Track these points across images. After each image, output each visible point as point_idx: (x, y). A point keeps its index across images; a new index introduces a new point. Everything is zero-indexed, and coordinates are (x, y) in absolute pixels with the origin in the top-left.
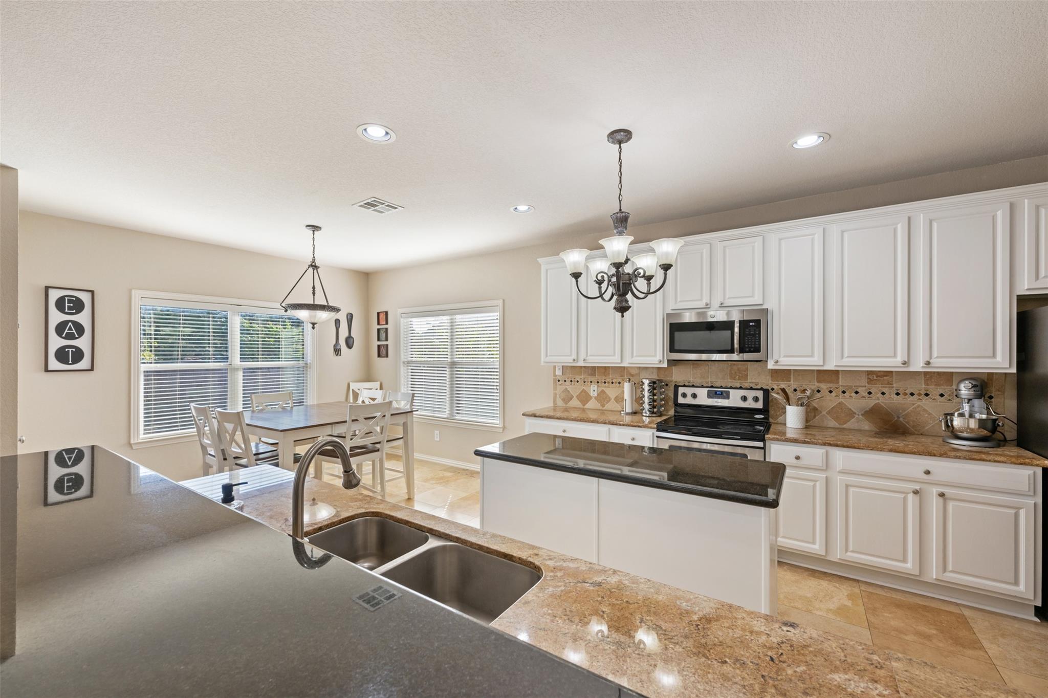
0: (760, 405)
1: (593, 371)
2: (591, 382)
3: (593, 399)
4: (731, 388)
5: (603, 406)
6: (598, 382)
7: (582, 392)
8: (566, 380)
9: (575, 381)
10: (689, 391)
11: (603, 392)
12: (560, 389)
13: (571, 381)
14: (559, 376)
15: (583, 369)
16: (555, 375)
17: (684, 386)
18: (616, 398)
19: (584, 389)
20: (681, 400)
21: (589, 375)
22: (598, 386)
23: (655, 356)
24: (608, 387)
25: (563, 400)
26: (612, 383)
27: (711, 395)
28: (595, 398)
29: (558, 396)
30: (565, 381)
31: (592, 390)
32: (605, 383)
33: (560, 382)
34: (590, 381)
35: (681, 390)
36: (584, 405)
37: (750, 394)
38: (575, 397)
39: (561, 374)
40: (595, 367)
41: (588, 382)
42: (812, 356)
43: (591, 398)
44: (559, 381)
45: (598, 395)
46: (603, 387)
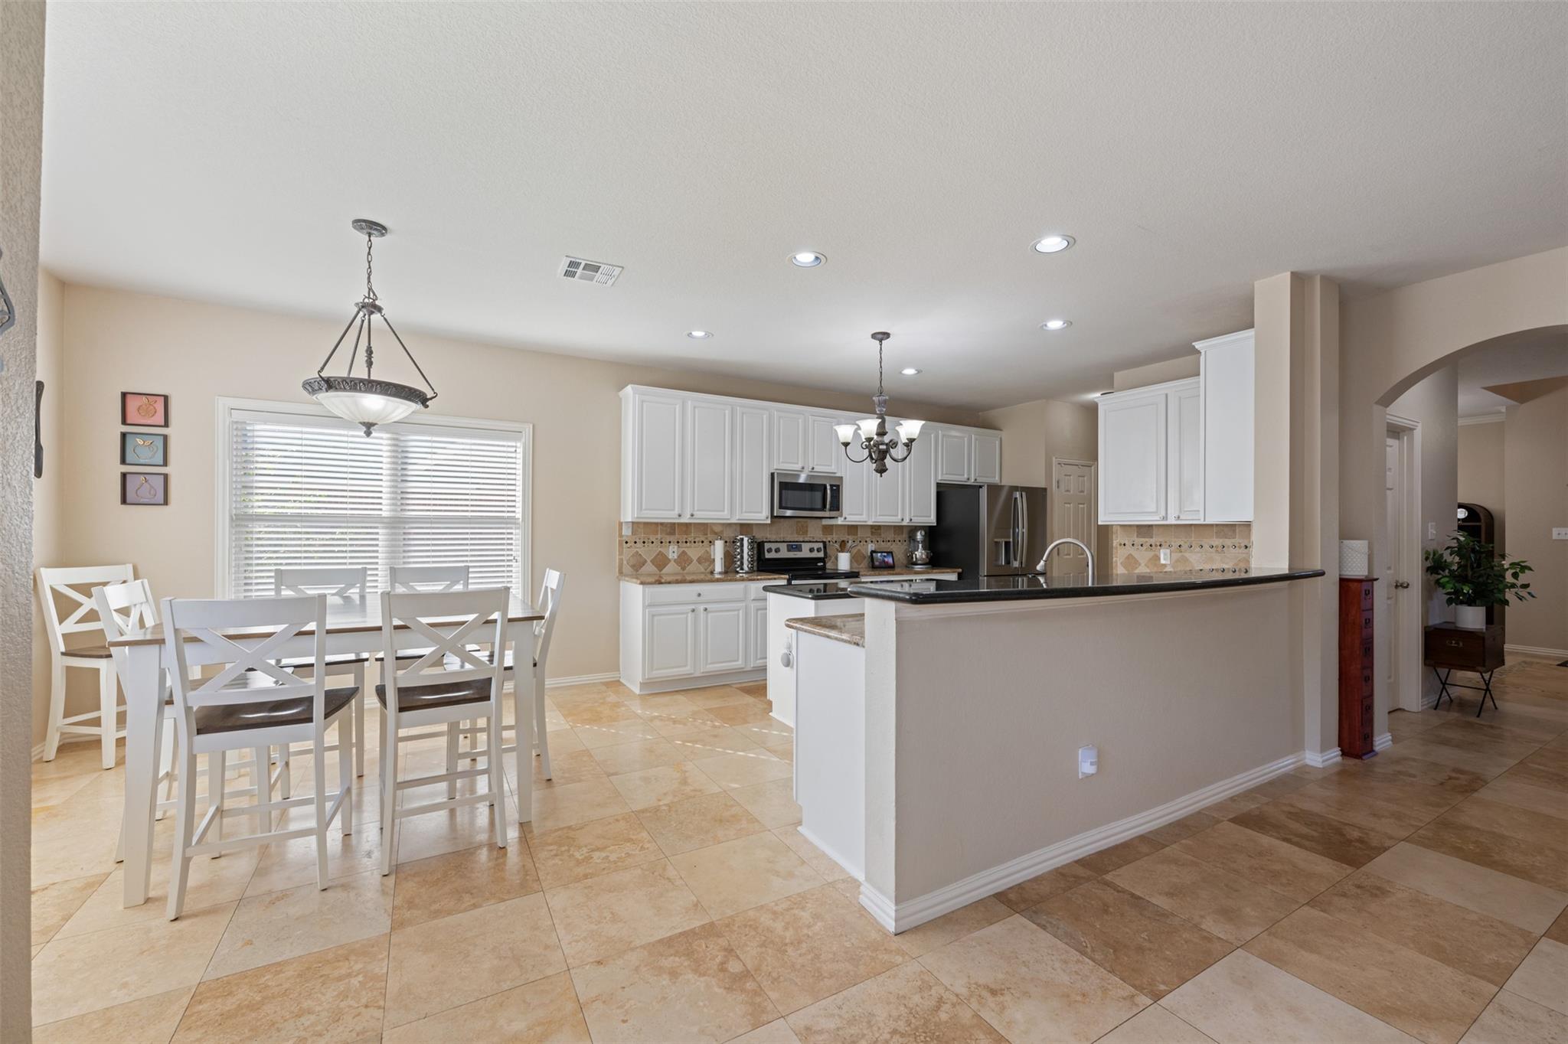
0: (821, 555)
1: (671, 528)
2: (670, 542)
3: (672, 562)
4: (803, 542)
5: (683, 569)
6: (678, 542)
7: (658, 554)
8: (637, 541)
9: (648, 542)
10: (774, 546)
11: (684, 552)
12: (628, 553)
13: (644, 542)
14: (627, 536)
15: (660, 527)
16: (621, 535)
17: (770, 542)
18: (698, 558)
19: (660, 552)
20: (768, 556)
21: (667, 534)
22: (679, 547)
23: (761, 512)
24: (690, 547)
25: (633, 566)
26: (695, 542)
27: (790, 549)
28: (675, 560)
29: (625, 562)
30: (635, 542)
31: (671, 552)
32: (686, 542)
33: (628, 545)
34: (668, 541)
35: (767, 546)
36: (661, 571)
37: (816, 546)
38: (649, 561)
39: (630, 534)
40: (674, 524)
41: (666, 542)
42: (862, 515)
43: (670, 560)
44: (627, 542)
45: (678, 557)
46: (684, 548)
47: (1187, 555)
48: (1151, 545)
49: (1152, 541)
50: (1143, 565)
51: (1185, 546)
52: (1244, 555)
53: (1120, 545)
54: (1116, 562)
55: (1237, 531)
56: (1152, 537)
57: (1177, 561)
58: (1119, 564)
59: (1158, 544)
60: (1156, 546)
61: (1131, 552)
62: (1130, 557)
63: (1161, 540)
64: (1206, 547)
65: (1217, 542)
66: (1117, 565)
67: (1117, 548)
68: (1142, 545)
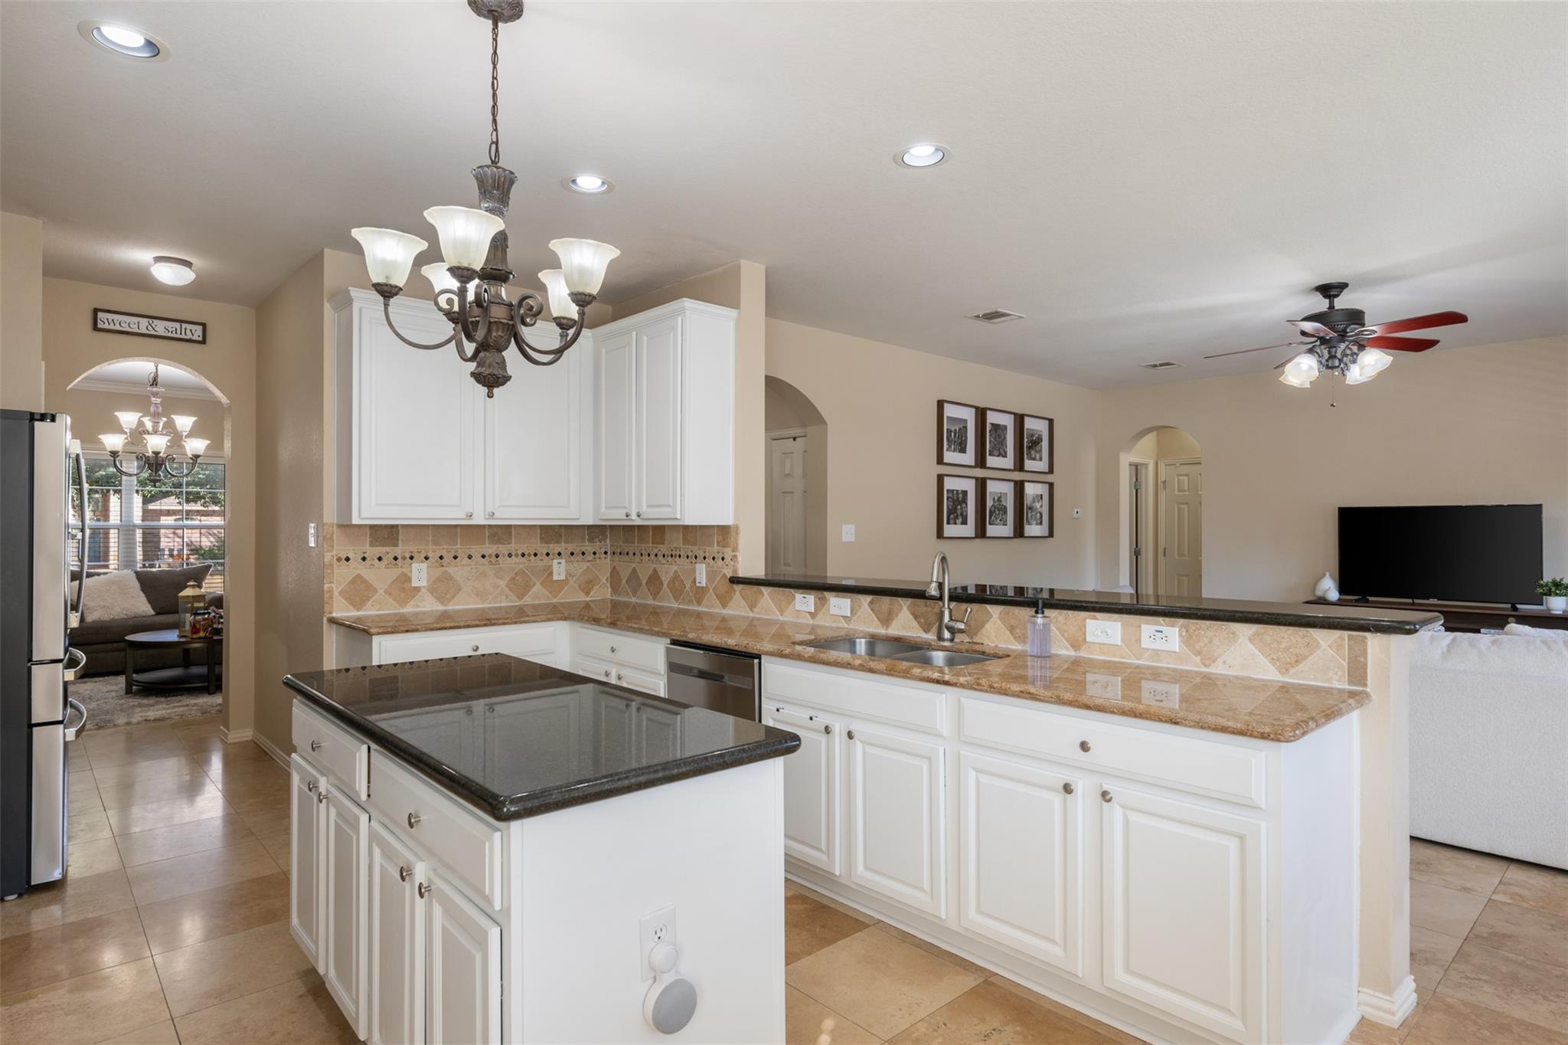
47: (450, 570)
48: (396, 559)
49: (398, 551)
50: (381, 591)
51: (448, 558)
52: (521, 566)
53: (339, 559)
54: (331, 591)
55: (513, 534)
56: (396, 545)
57: (438, 580)
58: (336, 594)
59: (408, 556)
60: (404, 558)
61: (359, 572)
62: (358, 579)
63: (412, 548)
64: (477, 557)
65: (490, 549)
66: (331, 597)
67: (332, 565)
68: (380, 559)
